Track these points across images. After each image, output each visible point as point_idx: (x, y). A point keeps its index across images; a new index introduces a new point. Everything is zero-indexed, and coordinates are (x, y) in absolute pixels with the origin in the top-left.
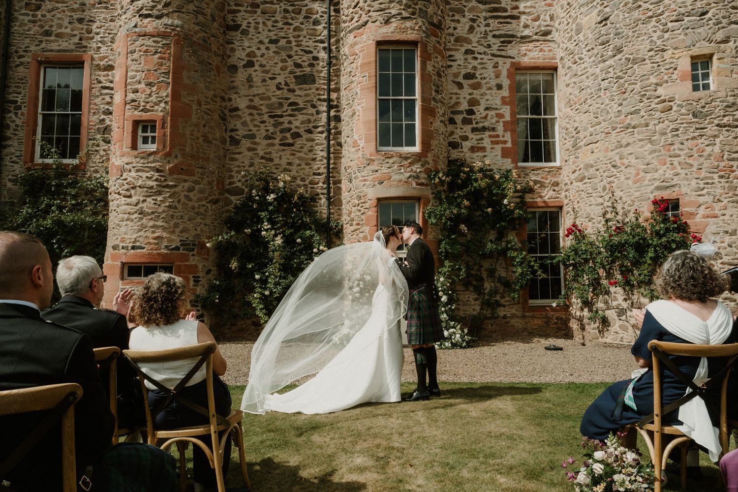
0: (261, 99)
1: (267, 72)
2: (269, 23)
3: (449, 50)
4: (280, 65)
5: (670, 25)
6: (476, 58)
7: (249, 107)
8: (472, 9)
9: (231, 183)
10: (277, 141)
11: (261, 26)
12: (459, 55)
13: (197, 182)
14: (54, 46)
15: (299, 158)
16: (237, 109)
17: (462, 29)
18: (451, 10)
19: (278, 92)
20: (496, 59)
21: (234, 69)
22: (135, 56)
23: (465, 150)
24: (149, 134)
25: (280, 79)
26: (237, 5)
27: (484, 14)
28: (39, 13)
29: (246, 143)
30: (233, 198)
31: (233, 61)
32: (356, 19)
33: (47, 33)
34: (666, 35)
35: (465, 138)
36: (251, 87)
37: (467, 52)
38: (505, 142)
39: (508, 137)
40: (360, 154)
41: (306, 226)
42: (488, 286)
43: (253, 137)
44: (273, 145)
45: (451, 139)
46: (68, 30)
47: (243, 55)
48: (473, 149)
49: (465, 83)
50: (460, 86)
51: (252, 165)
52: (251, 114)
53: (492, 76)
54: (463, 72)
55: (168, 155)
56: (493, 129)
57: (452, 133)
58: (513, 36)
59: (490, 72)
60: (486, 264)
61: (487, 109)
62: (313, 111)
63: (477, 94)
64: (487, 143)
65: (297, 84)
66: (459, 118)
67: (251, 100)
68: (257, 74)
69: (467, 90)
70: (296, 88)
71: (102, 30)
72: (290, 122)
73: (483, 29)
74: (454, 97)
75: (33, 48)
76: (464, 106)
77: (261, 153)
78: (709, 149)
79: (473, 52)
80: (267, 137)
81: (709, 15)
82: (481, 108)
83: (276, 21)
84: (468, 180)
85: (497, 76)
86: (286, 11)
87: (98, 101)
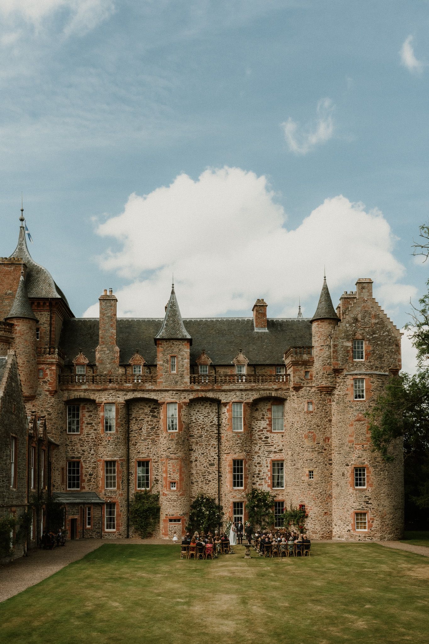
0: (200, 471)
1: (201, 463)
2: (201, 448)
3: (253, 456)
4: (205, 460)
5: (305, 462)
6: (261, 458)
7: (196, 473)
8: (260, 443)
9: (192, 495)
10: (204, 483)
11: (199, 449)
12: (256, 457)
13: (185, 497)
14: (141, 456)
15: (211, 488)
16: (193, 474)
17: (257, 449)
18: (254, 443)
19: (204, 469)
20: (267, 458)
21: (192, 462)
22: (170, 465)
23: (257, 485)
24: (173, 485)
25: (205, 465)
26: (192, 443)
27: (263, 444)
28: (136, 446)
29: (196, 484)
30: (192, 499)
31: (191, 460)
32: (227, 451)
33: (139, 452)
34: (304, 464)
35: (257, 482)
36: (197, 467)
37: (258, 456)
38: (269, 483)
39: (269, 481)
40: (228, 489)
41: (213, 508)
42: (263, 523)
43: (197, 482)
44: (203, 484)
45: (253, 482)
46: (145, 451)
47: (194, 458)
48: (259, 485)
49: (257, 465)
50: (256, 466)
51: (197, 490)
52: (197, 475)
53: (265, 463)
54: (257, 462)
55: (179, 491)
56: (265, 479)
57: (253, 480)
58: (272, 451)
59: (264, 462)
60: (263, 517)
61: (264, 473)
62: (214, 474)
63: (261, 468)
64: (263, 483)
65: (210, 466)
66: (255, 476)
67: (197, 471)
68: (198, 464)
69: (258, 467)
70: (209, 467)
71: (154, 451)
72: (208, 477)
73: (263, 449)
74: (254, 469)
75: (135, 457)
76: (257, 472)
77: (200, 486)
78: (311, 493)
79: (260, 456)
80: (202, 482)
81: (313, 461)
82: (262, 473)
83: (203, 448)
84: (257, 496)
85: (267, 463)
86: (206, 445)
87: (154, 472)
